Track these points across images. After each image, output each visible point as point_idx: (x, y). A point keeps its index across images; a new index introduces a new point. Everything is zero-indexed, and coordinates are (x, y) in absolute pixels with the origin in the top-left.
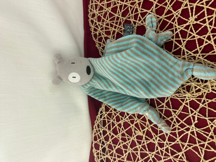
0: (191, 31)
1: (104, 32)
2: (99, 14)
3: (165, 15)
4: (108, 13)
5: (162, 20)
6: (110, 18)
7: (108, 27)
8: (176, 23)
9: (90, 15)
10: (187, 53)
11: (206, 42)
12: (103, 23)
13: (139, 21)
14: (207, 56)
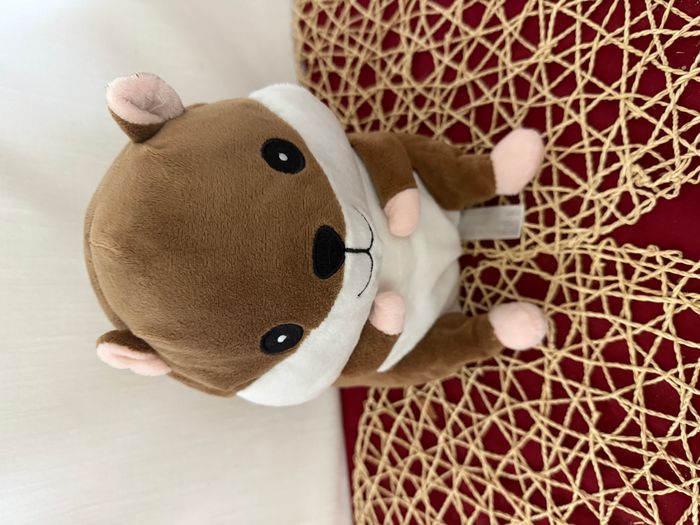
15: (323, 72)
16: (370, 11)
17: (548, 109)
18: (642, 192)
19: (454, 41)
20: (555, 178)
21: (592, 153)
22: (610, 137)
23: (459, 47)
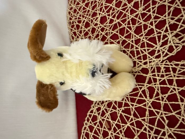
0: (139, 18)
1: (77, 21)
2: (75, 8)
3: (122, 7)
4: (82, 7)
5: (119, 11)
6: (83, 11)
7: (80, 17)
8: (129, 13)
9: (69, 8)
10: (135, 36)
11: (150, 27)
12: (77, 14)
13: (103, 12)
14: (149, 38)
15: (75, 25)
16: (88, 8)
17: (143, 26)
18: (177, 45)
19: (113, 12)
20: (146, 45)
21: (158, 36)
22: (164, 31)
23: (115, 13)
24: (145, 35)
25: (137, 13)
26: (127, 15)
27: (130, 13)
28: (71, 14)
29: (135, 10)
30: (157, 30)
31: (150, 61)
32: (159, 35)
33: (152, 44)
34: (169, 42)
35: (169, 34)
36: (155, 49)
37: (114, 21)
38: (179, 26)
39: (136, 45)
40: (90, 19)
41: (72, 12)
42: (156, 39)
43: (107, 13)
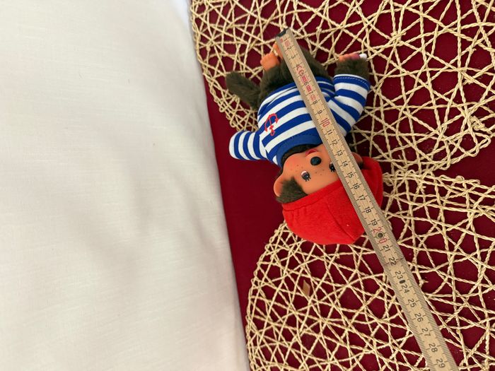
0: (394, 58)
1: (222, 46)
2: (213, 7)
3: (347, 23)
4: (233, 7)
5: (341, 32)
6: (237, 19)
7: (231, 35)
8: (366, 41)
9: (195, 7)
10: (385, 102)
11: (419, 84)
12: (221, 26)
13: (295, 28)
14: (419, 111)
15: (218, 57)
16: (252, 9)
17: (402, 79)
18: (479, 135)
19: (323, 32)
20: (412, 127)
21: (438, 109)
22: (452, 98)
23: (328, 36)
24: (409, 104)
25: (387, 45)
26: (362, 46)
27: (368, 41)
28: (202, 24)
29: (383, 34)
30: (436, 93)
31: (424, 163)
32: (441, 106)
33: (426, 125)
34: (463, 127)
35: (463, 108)
36: (434, 138)
37: (330, 55)
38: (486, 94)
39: (387, 124)
40: (261, 44)
41: (205, 19)
42: (435, 115)
43: (308, 33)
